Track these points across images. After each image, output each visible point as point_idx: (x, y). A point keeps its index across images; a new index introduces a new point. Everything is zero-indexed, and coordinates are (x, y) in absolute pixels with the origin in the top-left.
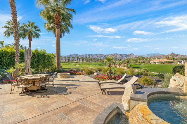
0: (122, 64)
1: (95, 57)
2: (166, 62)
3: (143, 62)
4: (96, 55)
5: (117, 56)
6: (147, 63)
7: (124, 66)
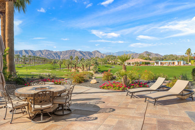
0: (87, 66)
1: (38, 55)
2: (142, 63)
3: (115, 63)
4: (40, 51)
5: (76, 53)
6: (120, 65)
7: (90, 70)
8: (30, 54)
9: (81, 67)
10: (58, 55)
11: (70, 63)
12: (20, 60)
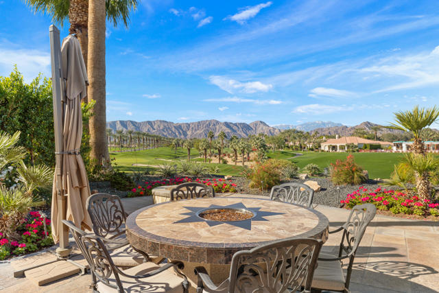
0: (243, 152)
1: (145, 130)
3: (301, 147)
4: (149, 123)
5: (217, 127)
6: (312, 150)
7: (249, 160)
8: (131, 128)
9: (231, 155)
10: (182, 130)
11: (209, 146)
12: (113, 140)
